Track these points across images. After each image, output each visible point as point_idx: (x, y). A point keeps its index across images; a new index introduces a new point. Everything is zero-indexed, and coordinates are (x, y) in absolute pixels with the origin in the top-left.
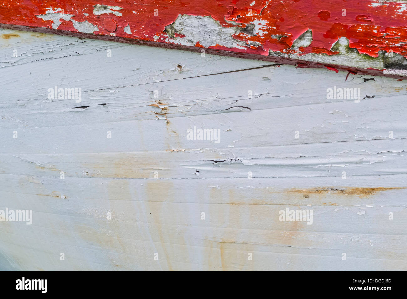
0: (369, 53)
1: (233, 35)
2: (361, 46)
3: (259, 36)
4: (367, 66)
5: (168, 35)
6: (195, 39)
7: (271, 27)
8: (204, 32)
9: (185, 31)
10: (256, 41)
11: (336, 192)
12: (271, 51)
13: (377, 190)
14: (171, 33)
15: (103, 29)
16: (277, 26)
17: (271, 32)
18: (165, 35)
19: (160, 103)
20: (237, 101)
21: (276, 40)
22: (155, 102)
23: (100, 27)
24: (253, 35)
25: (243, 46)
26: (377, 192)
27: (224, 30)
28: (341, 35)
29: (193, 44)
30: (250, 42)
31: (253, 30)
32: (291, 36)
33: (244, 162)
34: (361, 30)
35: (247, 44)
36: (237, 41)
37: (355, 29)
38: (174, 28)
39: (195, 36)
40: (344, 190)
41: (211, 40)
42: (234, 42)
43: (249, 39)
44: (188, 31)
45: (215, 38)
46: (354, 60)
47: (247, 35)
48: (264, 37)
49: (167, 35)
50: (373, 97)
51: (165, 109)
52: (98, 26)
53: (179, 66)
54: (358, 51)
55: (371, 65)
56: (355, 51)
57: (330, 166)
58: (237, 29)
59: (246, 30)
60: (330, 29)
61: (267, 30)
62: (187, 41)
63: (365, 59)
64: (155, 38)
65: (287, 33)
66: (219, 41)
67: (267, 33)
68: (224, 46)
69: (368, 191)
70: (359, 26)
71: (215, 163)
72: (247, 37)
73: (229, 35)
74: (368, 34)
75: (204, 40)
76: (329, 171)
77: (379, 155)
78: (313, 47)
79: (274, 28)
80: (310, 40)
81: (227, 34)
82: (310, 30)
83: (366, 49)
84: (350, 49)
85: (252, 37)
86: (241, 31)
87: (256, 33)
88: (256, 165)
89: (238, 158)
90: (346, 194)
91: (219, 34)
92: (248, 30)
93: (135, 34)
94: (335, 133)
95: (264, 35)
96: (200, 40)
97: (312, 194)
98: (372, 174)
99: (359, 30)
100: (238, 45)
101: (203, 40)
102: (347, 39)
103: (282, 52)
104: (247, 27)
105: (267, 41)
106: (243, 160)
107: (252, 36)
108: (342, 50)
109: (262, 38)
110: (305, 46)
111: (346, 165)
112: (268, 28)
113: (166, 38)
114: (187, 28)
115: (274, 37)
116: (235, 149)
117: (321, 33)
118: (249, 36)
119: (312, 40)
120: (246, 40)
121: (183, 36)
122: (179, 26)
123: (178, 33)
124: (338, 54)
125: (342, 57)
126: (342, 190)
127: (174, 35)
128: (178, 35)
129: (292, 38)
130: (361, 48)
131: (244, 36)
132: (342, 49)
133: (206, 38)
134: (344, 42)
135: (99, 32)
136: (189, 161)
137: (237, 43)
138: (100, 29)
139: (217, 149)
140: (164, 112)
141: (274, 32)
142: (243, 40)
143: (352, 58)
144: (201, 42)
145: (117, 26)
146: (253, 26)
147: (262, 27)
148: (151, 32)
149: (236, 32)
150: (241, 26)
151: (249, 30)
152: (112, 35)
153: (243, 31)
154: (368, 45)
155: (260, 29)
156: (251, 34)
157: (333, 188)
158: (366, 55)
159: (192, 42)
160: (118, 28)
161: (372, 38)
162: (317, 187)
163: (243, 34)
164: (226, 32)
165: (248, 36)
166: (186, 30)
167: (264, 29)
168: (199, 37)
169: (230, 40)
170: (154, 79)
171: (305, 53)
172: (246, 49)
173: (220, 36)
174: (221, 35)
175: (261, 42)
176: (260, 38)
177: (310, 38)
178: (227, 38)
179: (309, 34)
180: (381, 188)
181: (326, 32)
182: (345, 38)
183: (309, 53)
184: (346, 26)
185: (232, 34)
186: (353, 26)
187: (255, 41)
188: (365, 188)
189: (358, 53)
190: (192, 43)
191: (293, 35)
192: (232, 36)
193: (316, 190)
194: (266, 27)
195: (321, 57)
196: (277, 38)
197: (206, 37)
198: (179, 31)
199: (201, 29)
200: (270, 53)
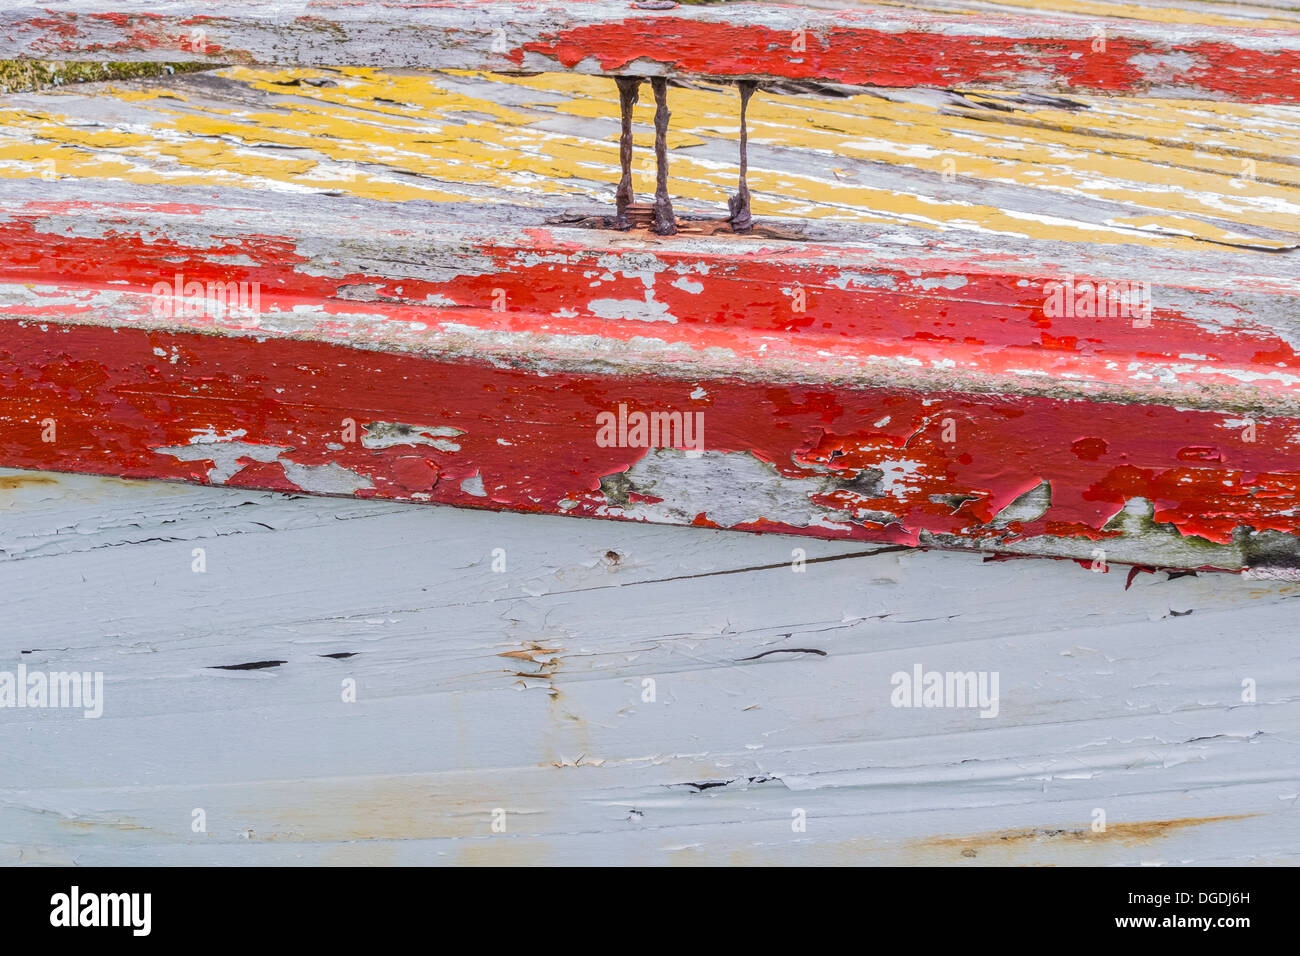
0: (1207, 534)
1: (814, 495)
2: (1186, 518)
3: (895, 497)
4: (1198, 562)
5: (606, 499)
6: (693, 505)
7: (930, 477)
8: (722, 488)
9: (664, 486)
10: (883, 509)
11: (1058, 837)
12: (926, 532)
13: (1176, 826)
14: (616, 492)
15: (391, 483)
16: (951, 475)
17: (928, 487)
18: (598, 499)
19: (538, 649)
20: (787, 636)
21: (942, 508)
22: (522, 645)
23: (379, 478)
24: (876, 495)
25: (840, 523)
26: (1174, 830)
27: (786, 483)
28: (1133, 493)
29: (685, 518)
30: (862, 513)
31: (878, 483)
32: (990, 497)
33: (792, 782)
34: (1190, 481)
35: (853, 518)
36: (825, 510)
37: (1173, 478)
38: (628, 481)
39: (693, 498)
40: (1081, 833)
41: (745, 508)
42: (813, 512)
43: (862, 505)
44: (674, 487)
45: (755, 502)
46: (1163, 548)
47: (856, 497)
48: (906, 501)
49: (603, 496)
50: (1189, 612)
51: (553, 662)
52: (373, 476)
53: (611, 554)
54: (1176, 529)
55: (1209, 558)
56: (1168, 529)
57: (1049, 779)
58: (828, 481)
59: (856, 484)
60: (1103, 480)
61: (919, 484)
62: (666, 510)
63: (1193, 545)
64: (562, 505)
65: (978, 490)
66: (768, 510)
67: (918, 490)
68: (784, 521)
69: (1151, 829)
70: (1183, 471)
71: (698, 790)
72: (855, 501)
73: (801, 497)
74: (1209, 489)
75: (721, 507)
76: (1045, 791)
77: (1190, 746)
78: (1050, 523)
79: (941, 478)
80: (1043, 505)
81: (795, 493)
82: (1045, 482)
83: (1198, 524)
84: (1152, 524)
85: (869, 501)
86: (839, 487)
87: (886, 492)
88: (829, 788)
89: (772, 775)
90: (1086, 841)
91: (771, 495)
92: (860, 485)
93: (498, 497)
94: (1071, 700)
95: (907, 495)
96: (709, 509)
97: (988, 847)
98: (1167, 789)
99: (1183, 480)
100: (825, 519)
101: (717, 510)
102: (1147, 502)
103: (959, 534)
104: (859, 478)
105: (916, 509)
106: (789, 778)
107: (871, 497)
108: (1131, 526)
109: (901, 502)
110: (1027, 519)
111: (1096, 773)
112: (923, 478)
113: (599, 504)
114: (670, 481)
115: (937, 499)
116: (766, 751)
117: (1077, 488)
118: (864, 498)
119: (1050, 504)
120: (853, 508)
121: (654, 500)
122: (645, 475)
123: (641, 493)
124: (1119, 535)
125: (1128, 543)
126: (1075, 833)
127: (628, 497)
128: (638, 498)
129: (990, 502)
130: (1184, 523)
131: (846, 497)
132: (1130, 524)
133: (728, 504)
134: (1138, 507)
135: (376, 491)
136: (612, 789)
137: (825, 514)
138: (377, 483)
139: (708, 755)
140: (546, 671)
141: (939, 488)
142: (843, 508)
143: (1158, 544)
144: (711, 513)
145: (440, 476)
146: (877, 475)
147: (905, 477)
148: (551, 491)
149: (824, 489)
150: (841, 473)
151: (866, 484)
152: (420, 499)
153: (845, 486)
154: (1205, 516)
155: (896, 482)
156: (867, 493)
157: (1052, 829)
158: (1198, 539)
159: (682, 514)
160: (440, 481)
161: (1219, 498)
162: (1004, 830)
163: (845, 493)
164: (794, 490)
165: (859, 499)
166: (667, 484)
167: (909, 481)
168: (707, 502)
169: (803, 506)
170: (524, 590)
171: (1024, 537)
172: (849, 529)
173: (774, 498)
174: (777, 497)
175: (899, 512)
176: (895, 501)
177: (1043, 501)
178: (795, 504)
179: (1042, 492)
180: (1187, 821)
181: (1091, 486)
182: (1143, 499)
183: (1037, 535)
184: (1147, 474)
185: (810, 495)
186: (1167, 473)
187: (879, 510)
188: (1141, 822)
189: (1176, 532)
190: (683, 516)
191: (994, 495)
192: (809, 498)
193: (1001, 835)
194: (916, 476)
195: (1069, 542)
196: (946, 502)
197: (728, 502)
198: (645, 486)
199: (712, 482)
200: (921, 538)
